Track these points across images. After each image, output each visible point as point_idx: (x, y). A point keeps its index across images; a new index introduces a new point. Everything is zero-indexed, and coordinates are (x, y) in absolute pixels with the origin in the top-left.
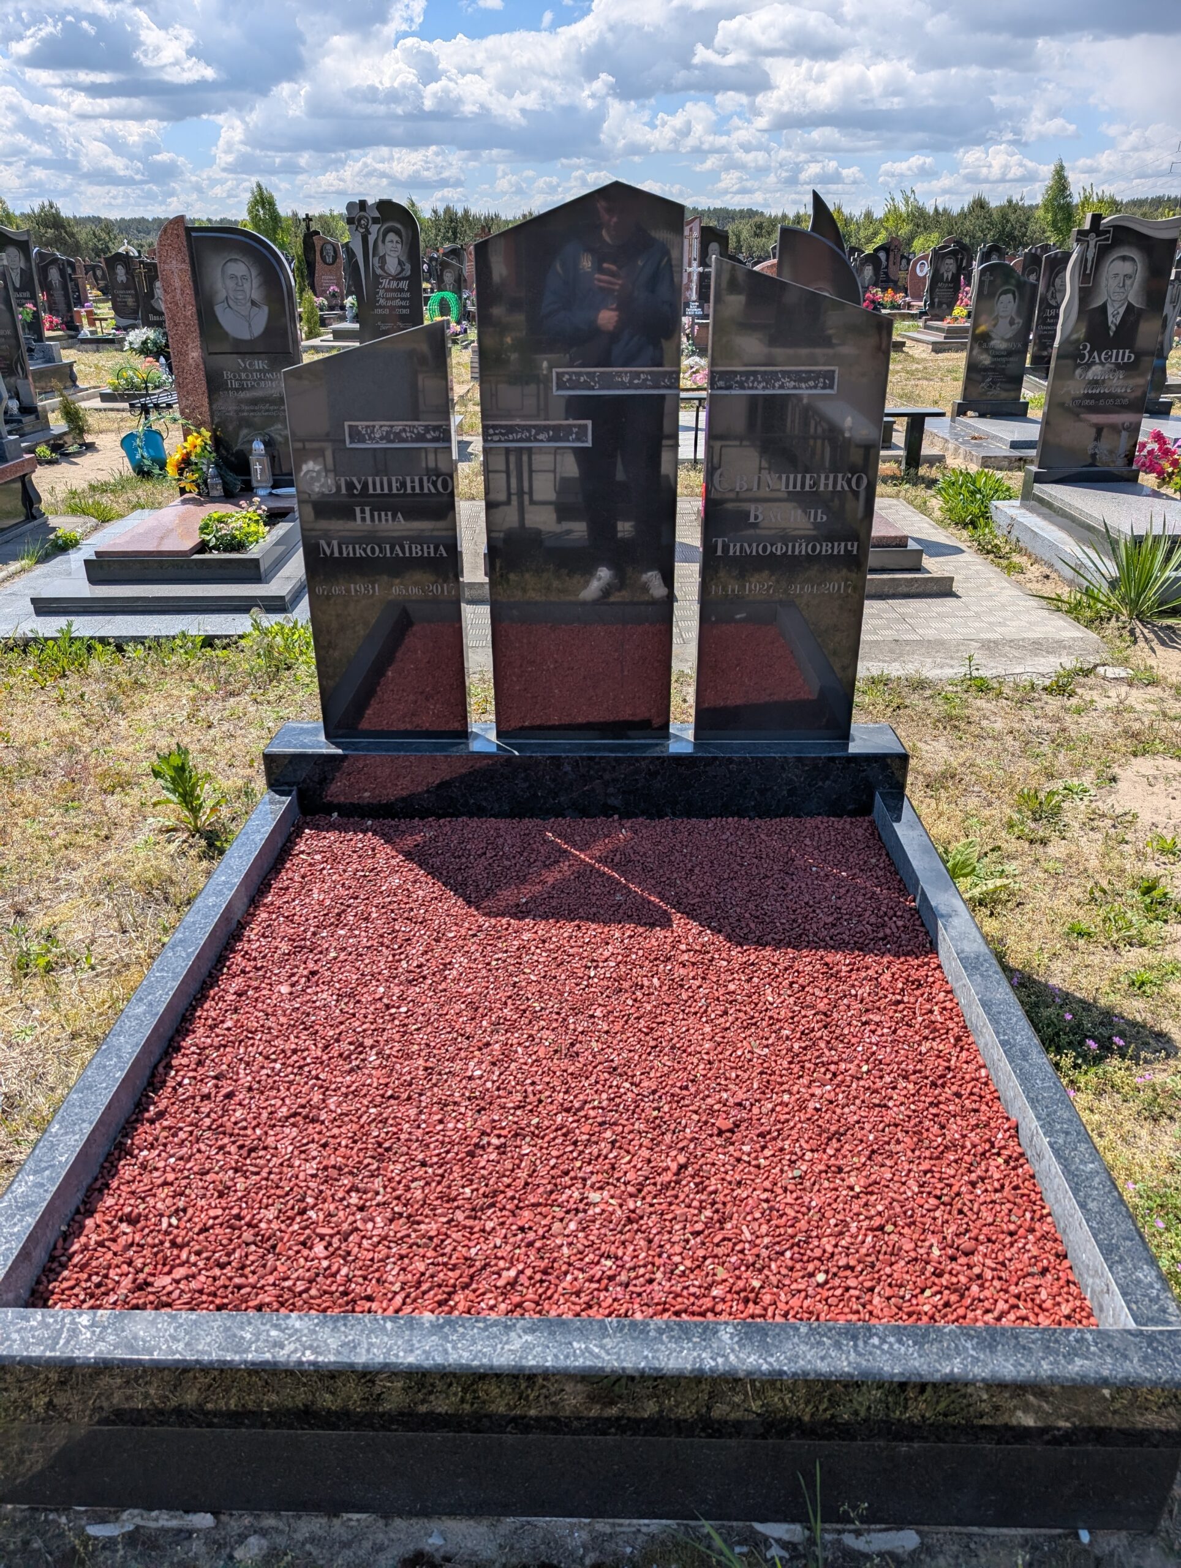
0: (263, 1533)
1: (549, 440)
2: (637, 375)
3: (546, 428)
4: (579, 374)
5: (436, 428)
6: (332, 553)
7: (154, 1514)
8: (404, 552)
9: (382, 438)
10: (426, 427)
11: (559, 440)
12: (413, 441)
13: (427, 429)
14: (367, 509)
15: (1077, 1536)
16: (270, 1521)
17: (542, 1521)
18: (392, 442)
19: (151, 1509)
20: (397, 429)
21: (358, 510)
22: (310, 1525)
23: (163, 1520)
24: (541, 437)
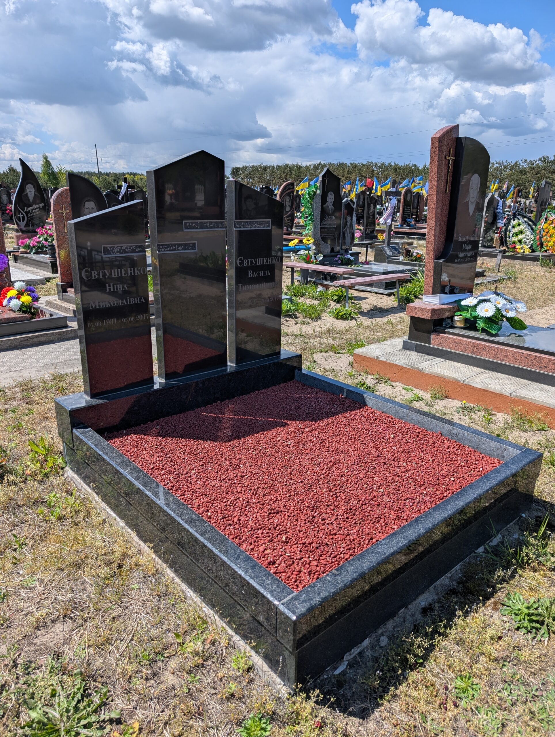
0: (382, 634)
1: (183, 249)
2: (211, 223)
3: (181, 245)
4: (192, 223)
5: (140, 247)
6: (96, 306)
7: (353, 651)
8: (127, 302)
9: (117, 252)
10: (136, 246)
11: (186, 249)
12: (131, 252)
13: (136, 247)
14: (111, 285)
15: (522, 517)
16: (380, 631)
17: (438, 583)
18: (122, 253)
19: (351, 650)
20: (124, 248)
21: (107, 285)
22: (390, 624)
23: (356, 651)
24: (179, 248)
